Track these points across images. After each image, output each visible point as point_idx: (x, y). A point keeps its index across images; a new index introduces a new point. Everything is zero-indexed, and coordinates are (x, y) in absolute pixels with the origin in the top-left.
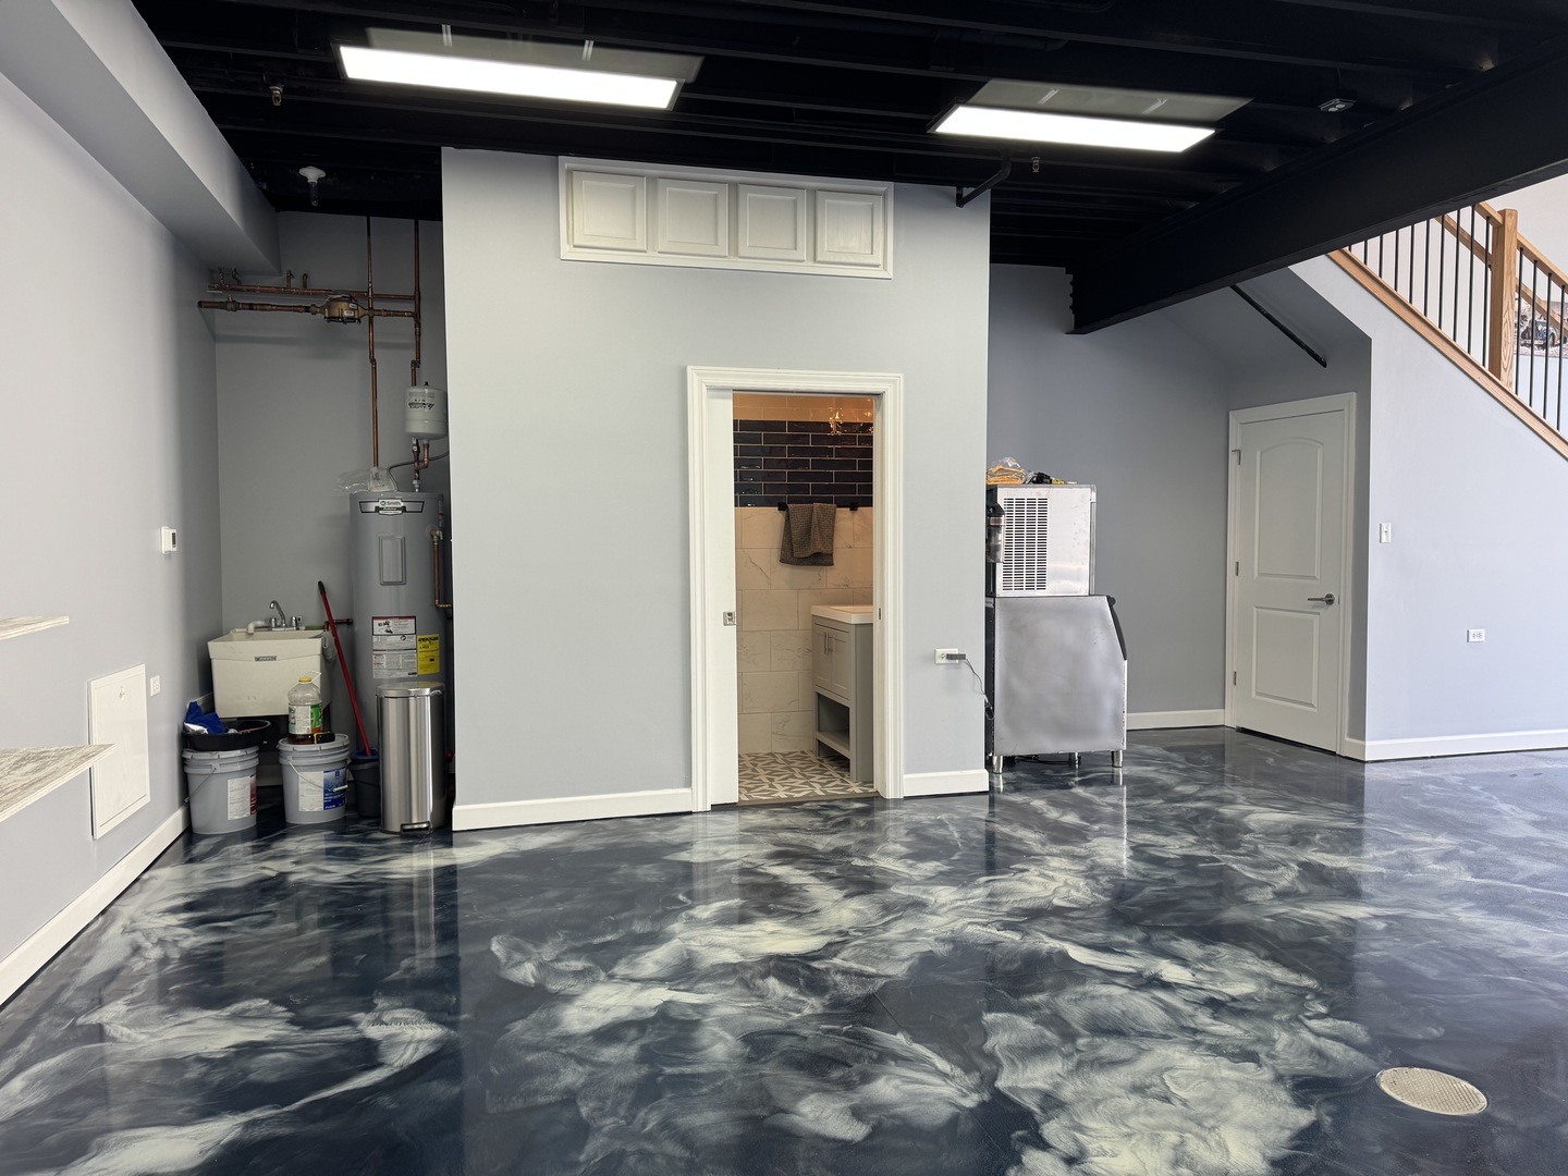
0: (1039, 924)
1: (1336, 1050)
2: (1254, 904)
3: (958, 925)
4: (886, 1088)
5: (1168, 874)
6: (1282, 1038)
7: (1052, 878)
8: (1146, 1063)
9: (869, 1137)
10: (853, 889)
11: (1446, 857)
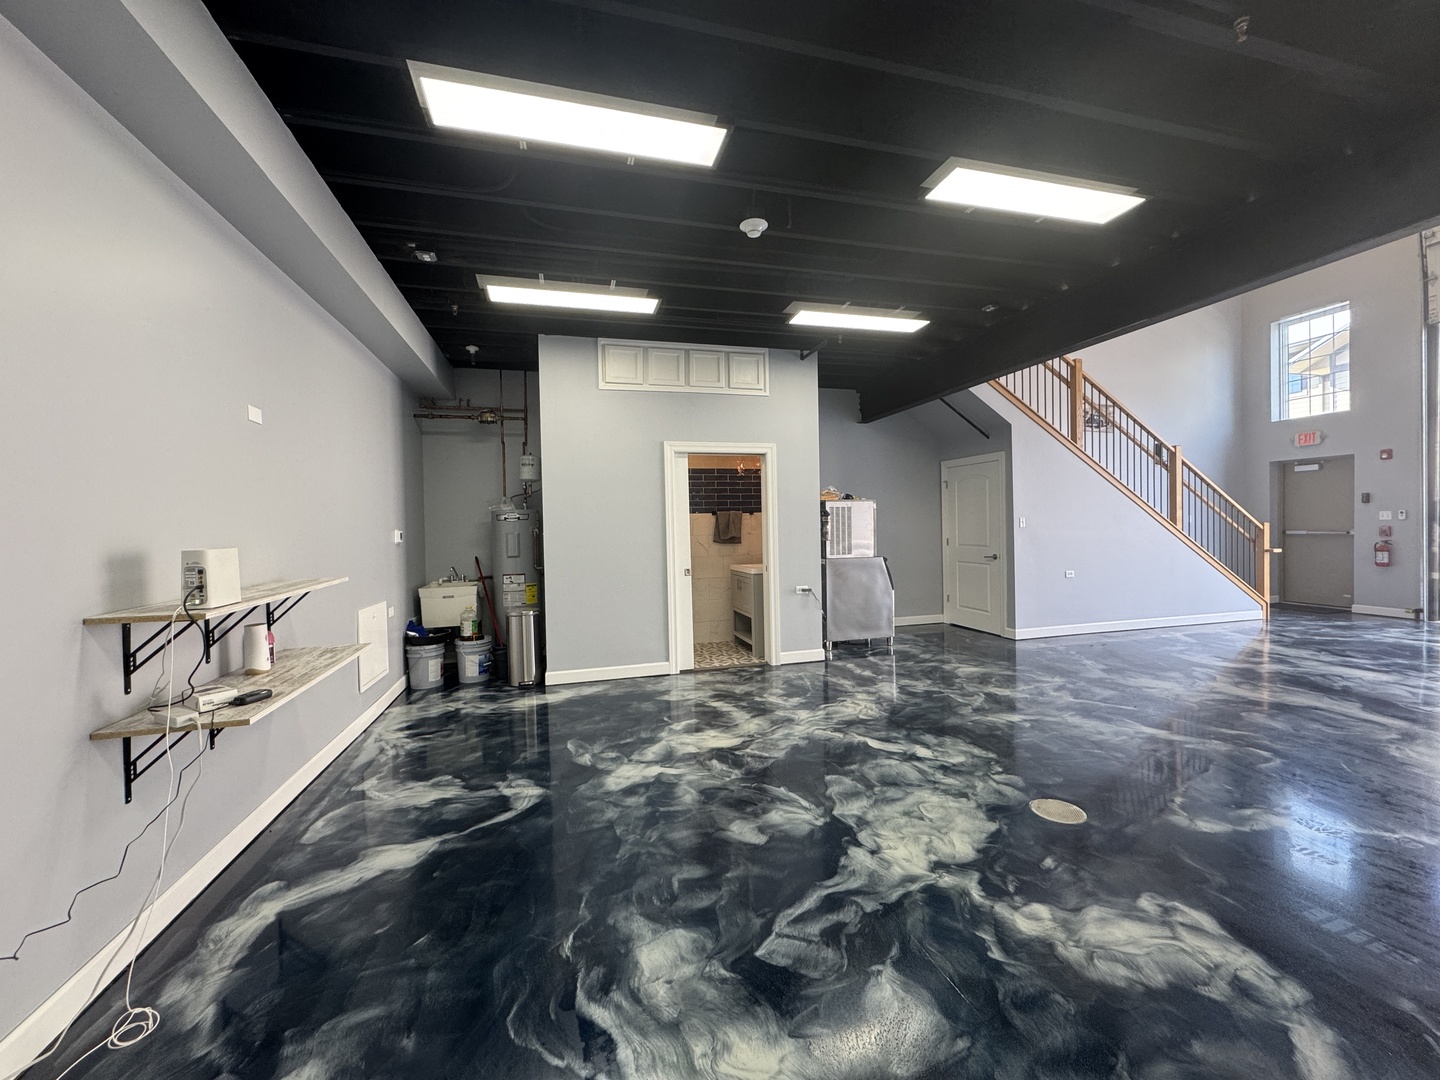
0: (853, 729)
1: (1008, 791)
2: (962, 715)
3: (810, 730)
4: (776, 816)
5: (918, 700)
6: (980, 785)
7: (859, 705)
8: (910, 800)
9: (768, 842)
10: (755, 713)
11: (1059, 689)
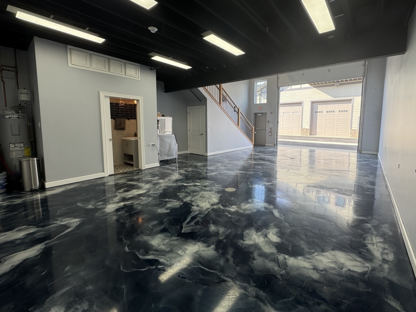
0: (177, 182)
2: (203, 175)
3: (166, 184)
4: (169, 205)
5: (191, 173)
6: (214, 188)
7: (176, 176)
8: (200, 194)
9: (170, 211)
10: (146, 183)
11: (221, 166)
